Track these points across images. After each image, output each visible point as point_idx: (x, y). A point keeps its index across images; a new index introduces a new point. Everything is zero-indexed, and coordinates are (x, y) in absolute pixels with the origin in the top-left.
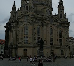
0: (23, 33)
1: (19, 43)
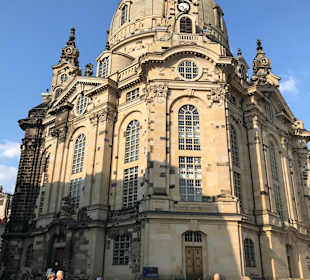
0: (174, 140)
1: (151, 191)
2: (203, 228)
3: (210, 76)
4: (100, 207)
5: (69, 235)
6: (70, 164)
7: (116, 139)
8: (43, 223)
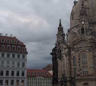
2: (88, 82)
3: (88, 45)
4: (69, 77)
5: (64, 83)
6: (63, 66)
7: (71, 60)
8: (59, 80)
